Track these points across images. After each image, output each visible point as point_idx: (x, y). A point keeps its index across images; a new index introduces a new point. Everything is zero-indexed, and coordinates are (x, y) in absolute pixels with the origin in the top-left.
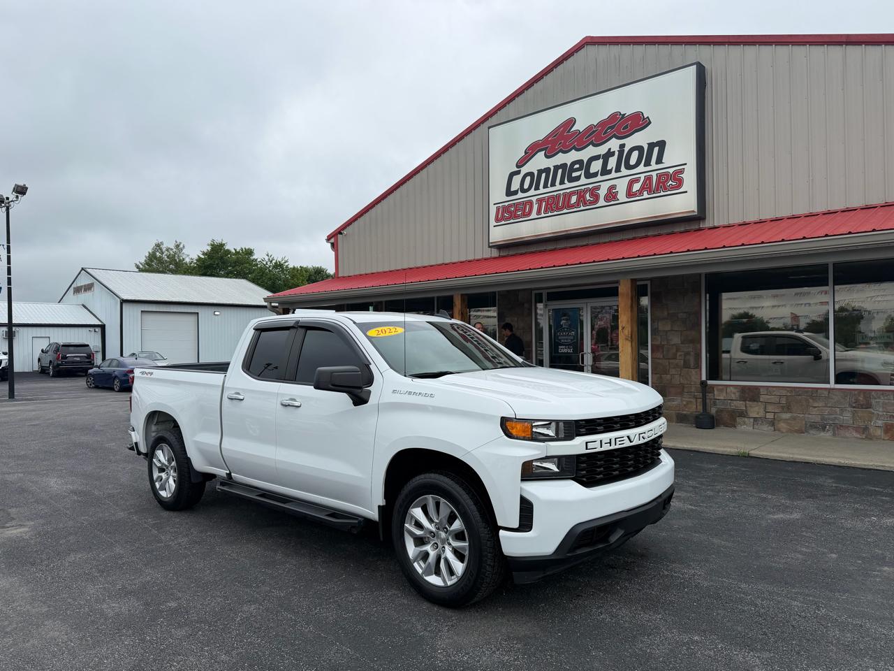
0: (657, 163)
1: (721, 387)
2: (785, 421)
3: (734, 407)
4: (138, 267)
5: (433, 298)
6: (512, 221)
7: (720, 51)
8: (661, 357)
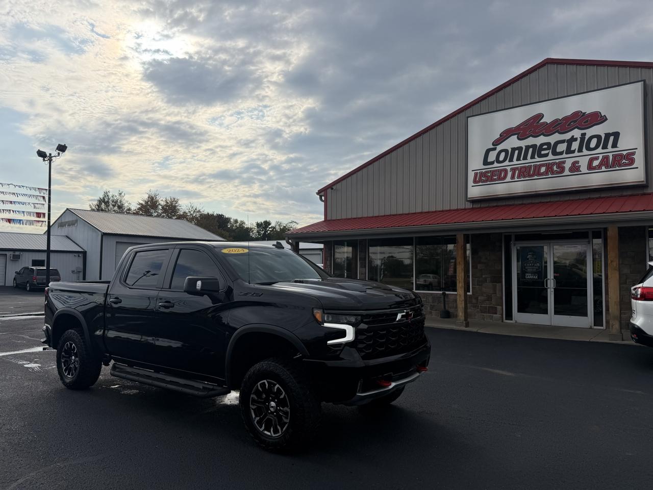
6: (489, 183)
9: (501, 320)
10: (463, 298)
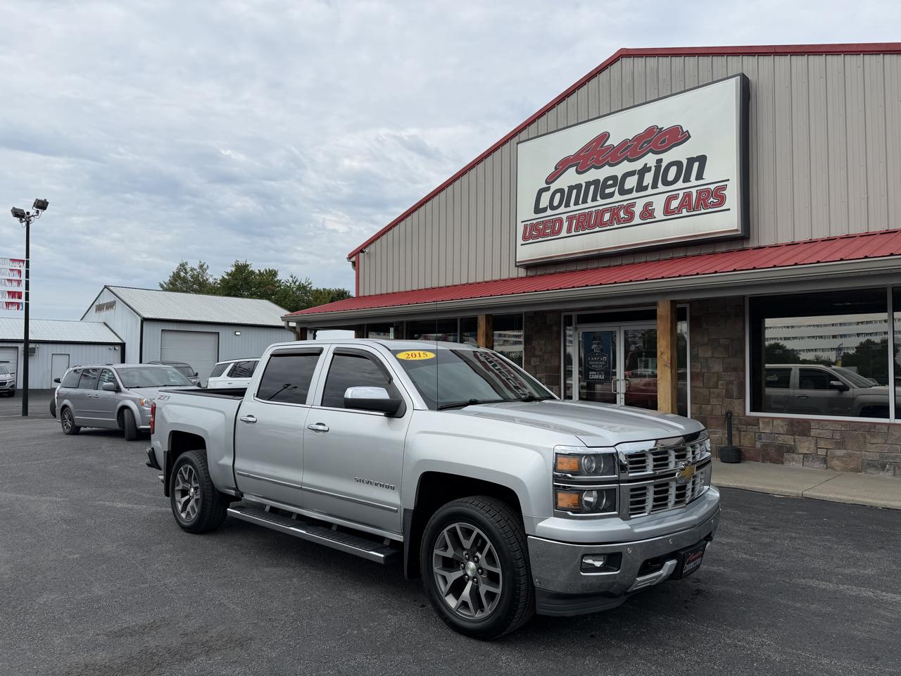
0: (697, 179)
1: (767, 420)
2: (839, 458)
3: (781, 442)
4: (161, 286)
5: (456, 320)
6: (540, 239)
7: (766, 61)
8: (702, 386)
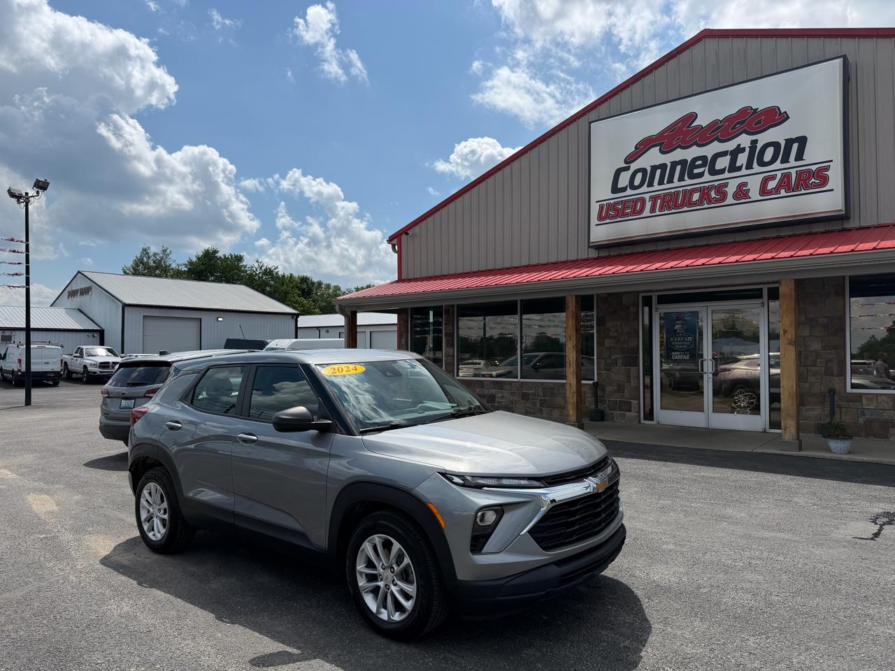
0: (796, 160)
1: (870, 396)
3: (886, 417)
5: (517, 301)
7: (867, 44)
9: (637, 421)
10: (574, 388)
